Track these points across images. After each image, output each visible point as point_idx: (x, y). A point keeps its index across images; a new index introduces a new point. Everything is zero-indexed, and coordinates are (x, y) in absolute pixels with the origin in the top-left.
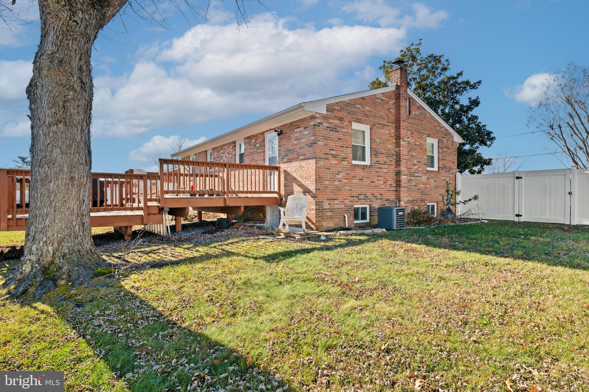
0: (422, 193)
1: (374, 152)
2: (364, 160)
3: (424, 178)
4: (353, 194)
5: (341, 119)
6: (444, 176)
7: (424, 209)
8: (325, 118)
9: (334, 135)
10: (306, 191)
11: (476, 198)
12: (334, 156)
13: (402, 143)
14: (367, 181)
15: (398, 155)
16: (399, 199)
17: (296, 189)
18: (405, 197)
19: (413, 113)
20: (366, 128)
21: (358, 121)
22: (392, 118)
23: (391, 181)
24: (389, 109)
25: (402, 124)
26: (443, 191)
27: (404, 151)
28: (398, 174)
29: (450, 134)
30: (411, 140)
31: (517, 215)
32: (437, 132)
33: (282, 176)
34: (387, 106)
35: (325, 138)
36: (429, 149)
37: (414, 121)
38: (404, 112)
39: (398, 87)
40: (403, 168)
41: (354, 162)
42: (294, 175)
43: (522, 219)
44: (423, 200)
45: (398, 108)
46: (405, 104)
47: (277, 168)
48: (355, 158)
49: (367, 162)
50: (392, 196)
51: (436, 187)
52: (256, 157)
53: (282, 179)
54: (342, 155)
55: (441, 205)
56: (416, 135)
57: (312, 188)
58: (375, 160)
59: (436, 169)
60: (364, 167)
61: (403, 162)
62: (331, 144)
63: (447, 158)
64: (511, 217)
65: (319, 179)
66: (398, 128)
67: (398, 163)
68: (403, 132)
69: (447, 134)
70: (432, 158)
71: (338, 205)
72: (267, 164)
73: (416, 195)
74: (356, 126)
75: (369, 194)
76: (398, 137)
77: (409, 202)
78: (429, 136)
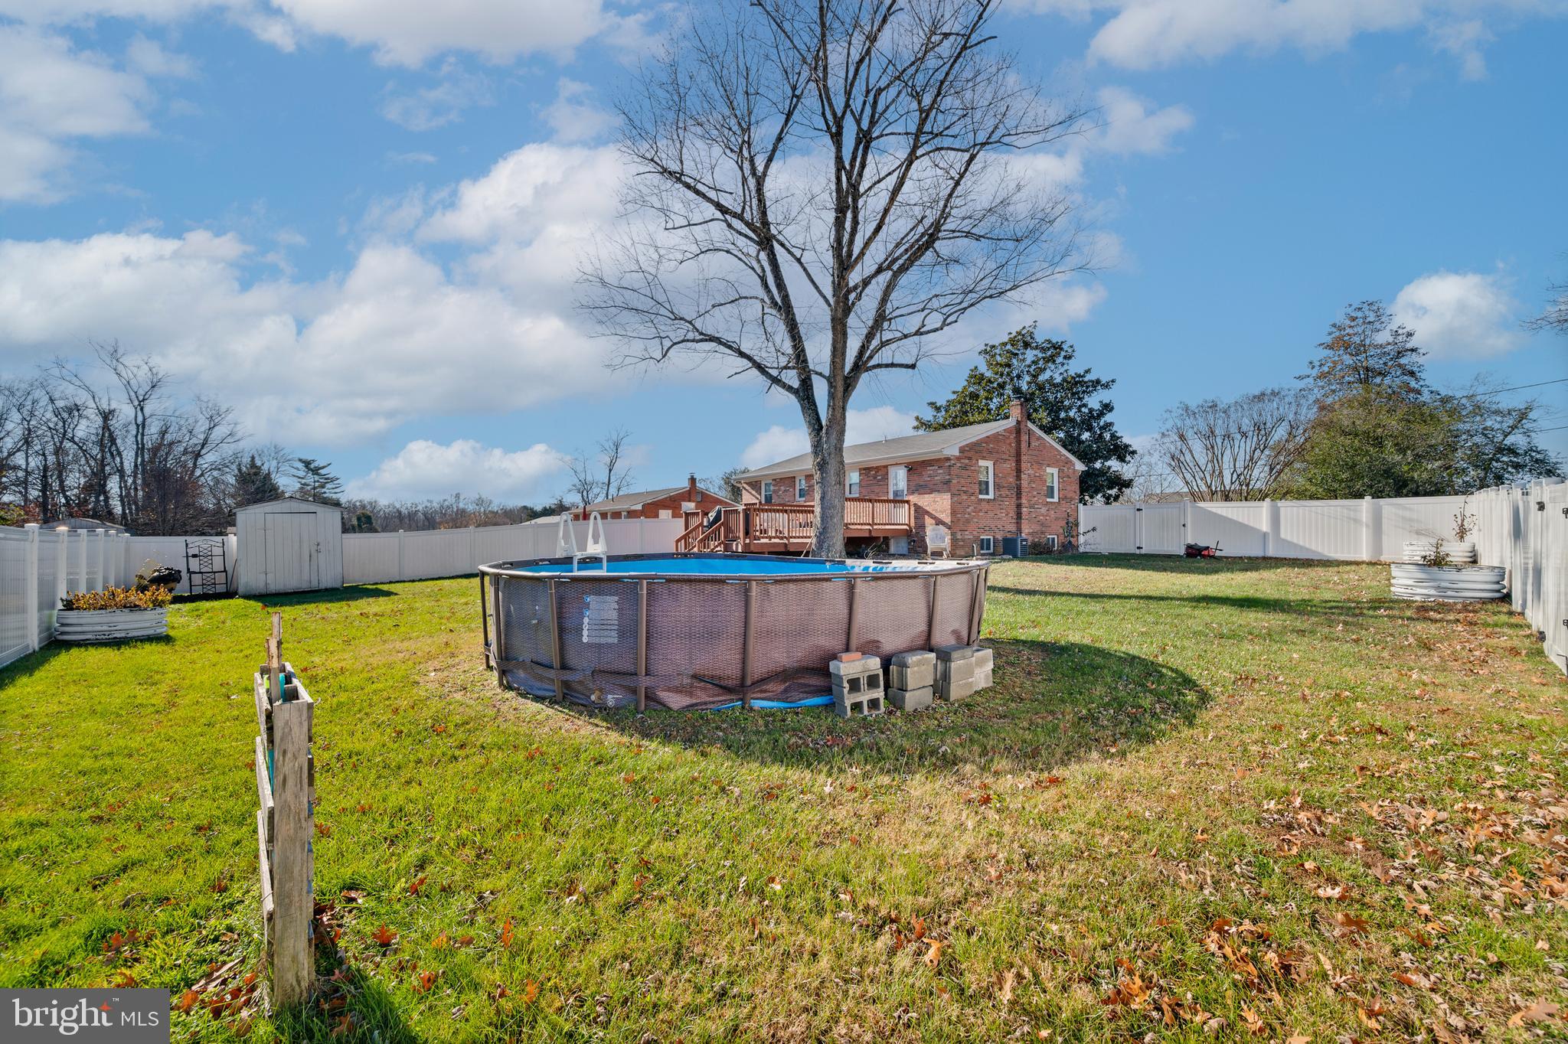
0: (1042, 525)
1: (997, 486)
2: (987, 493)
3: (1043, 510)
4: (981, 526)
5: (970, 459)
6: (1065, 507)
7: (1043, 541)
8: (958, 459)
9: (965, 473)
10: (939, 522)
11: (1094, 529)
12: (965, 492)
13: (1023, 476)
14: (991, 514)
15: (1019, 488)
16: (1019, 530)
17: (928, 521)
18: (1026, 529)
19: (1033, 444)
20: (989, 464)
21: (984, 458)
22: (1013, 451)
23: (1012, 514)
24: (1010, 444)
25: (1024, 458)
26: (1063, 523)
27: (1024, 483)
28: (1019, 506)
29: (1071, 461)
30: (1031, 472)
31: (1139, 548)
32: (1057, 461)
33: (912, 509)
34: (1008, 441)
35: (958, 476)
36: (1049, 481)
37: (1034, 453)
38: (1024, 445)
39: (1018, 422)
40: (1024, 501)
41: (981, 497)
42: (927, 508)
43: (1143, 551)
44: (1042, 533)
45: (1019, 442)
46: (1024, 438)
47: (908, 502)
48: (980, 493)
49: (991, 496)
50: (1013, 528)
51: (1057, 519)
52: (876, 489)
53: (912, 512)
54: (971, 491)
55: (1062, 538)
56: (1035, 466)
57: (948, 520)
58: (998, 493)
59: (1056, 499)
60: (989, 501)
61: (1024, 494)
62: (963, 481)
63: (1068, 488)
64: (1133, 550)
65: (954, 513)
66: (1018, 461)
67: (1019, 495)
68: (1023, 465)
69: (1068, 462)
70: (1052, 488)
71: (968, 536)
72: (891, 497)
73: (1038, 528)
74: (982, 463)
75: (993, 526)
76: (1019, 471)
77: (1029, 534)
78: (1049, 466)
